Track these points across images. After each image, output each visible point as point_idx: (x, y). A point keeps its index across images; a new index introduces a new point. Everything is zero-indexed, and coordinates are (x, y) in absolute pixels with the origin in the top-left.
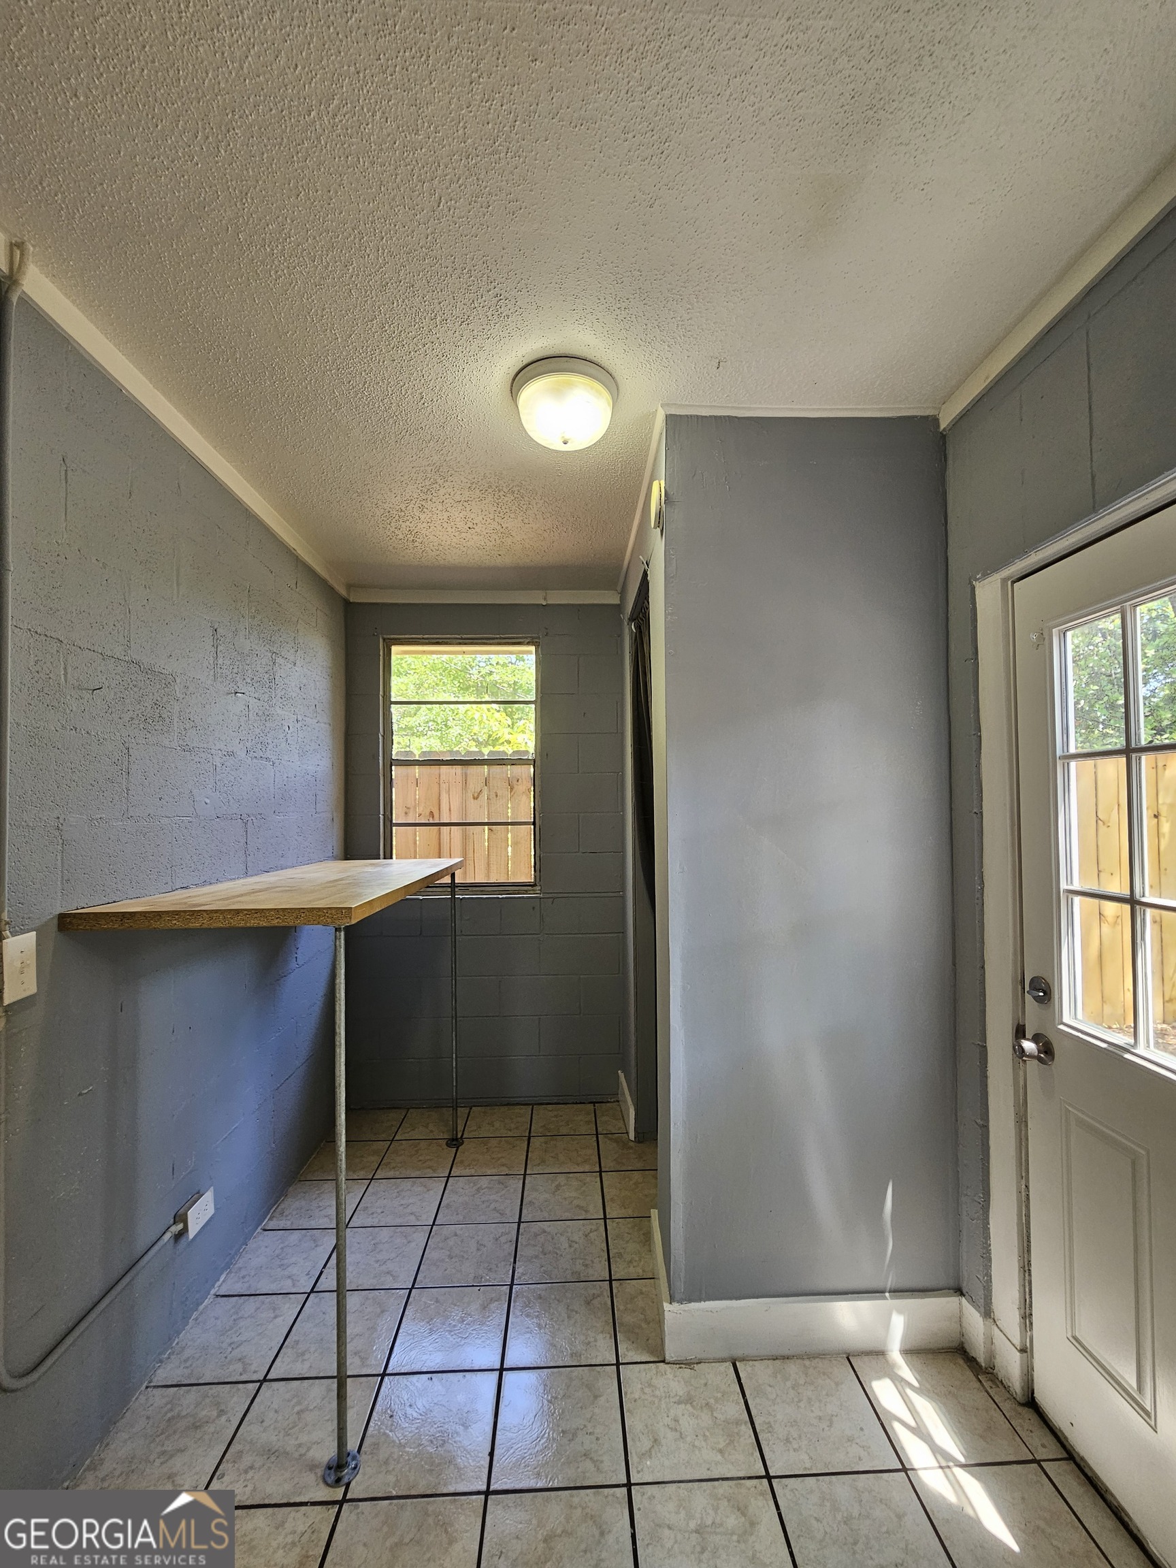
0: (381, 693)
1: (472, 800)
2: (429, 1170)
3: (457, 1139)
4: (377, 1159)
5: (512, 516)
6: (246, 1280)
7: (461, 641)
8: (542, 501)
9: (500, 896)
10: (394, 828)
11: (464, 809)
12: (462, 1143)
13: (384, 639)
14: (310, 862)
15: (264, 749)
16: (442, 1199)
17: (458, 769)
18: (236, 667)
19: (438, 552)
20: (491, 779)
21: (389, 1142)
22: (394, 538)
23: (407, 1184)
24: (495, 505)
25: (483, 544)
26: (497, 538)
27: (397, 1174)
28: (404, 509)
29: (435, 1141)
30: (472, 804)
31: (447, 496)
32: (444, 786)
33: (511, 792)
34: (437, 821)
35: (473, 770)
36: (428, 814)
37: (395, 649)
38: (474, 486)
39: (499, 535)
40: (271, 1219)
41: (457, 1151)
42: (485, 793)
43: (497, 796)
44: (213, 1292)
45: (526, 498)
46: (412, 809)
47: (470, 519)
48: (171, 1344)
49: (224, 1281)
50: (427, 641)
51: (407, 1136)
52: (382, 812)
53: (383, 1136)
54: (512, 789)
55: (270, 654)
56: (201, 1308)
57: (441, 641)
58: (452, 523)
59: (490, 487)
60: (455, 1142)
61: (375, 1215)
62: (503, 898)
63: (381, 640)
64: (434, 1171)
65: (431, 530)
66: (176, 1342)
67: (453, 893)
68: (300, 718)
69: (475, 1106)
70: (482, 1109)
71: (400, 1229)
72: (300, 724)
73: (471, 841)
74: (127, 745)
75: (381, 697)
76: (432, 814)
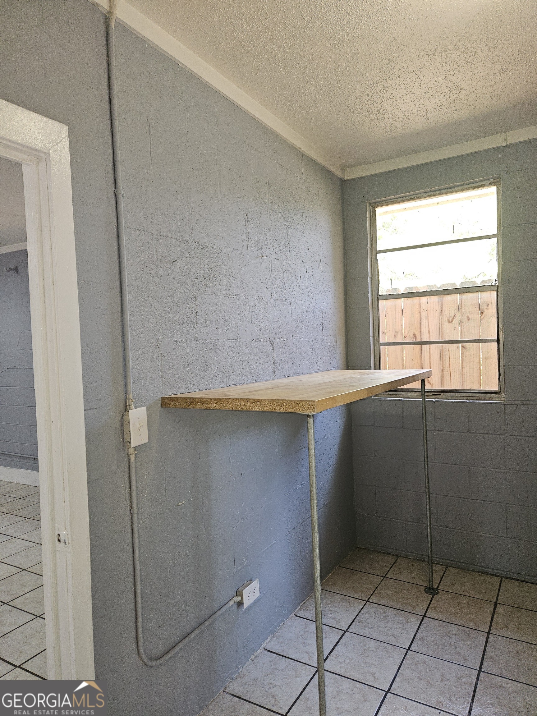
0: (369, 245)
1: (447, 324)
2: (409, 607)
3: (433, 589)
4: (372, 588)
5: (461, 70)
6: (282, 645)
7: (429, 194)
8: (487, 47)
9: (468, 401)
10: (381, 347)
11: (441, 331)
12: (438, 593)
13: (370, 204)
14: (319, 371)
15: (283, 294)
16: (417, 631)
17: (435, 299)
18: (261, 238)
19: (404, 123)
20: (463, 306)
21: (382, 578)
22: (367, 121)
23: (391, 612)
24: (444, 65)
25: (439, 104)
26: (452, 95)
27: (385, 603)
28: (370, 93)
29: (417, 586)
30: (446, 325)
31: (402, 70)
32: (423, 314)
33: (481, 315)
34: (419, 340)
35: (448, 298)
36: (412, 336)
37: (379, 210)
38: (422, 53)
39: (453, 91)
40: (300, 609)
41: (432, 598)
42: (458, 318)
43: (468, 320)
44: (263, 646)
45: (472, 49)
46: (399, 333)
47: (424, 85)
48: (238, 670)
49: (270, 641)
50: (403, 199)
51: (396, 577)
52: (371, 335)
53: (378, 572)
54: (482, 313)
55: (285, 227)
56: (256, 654)
57: (413, 197)
58: (410, 94)
59: (436, 50)
60: (432, 591)
61: (367, 628)
62: (470, 403)
63: (368, 205)
64: (414, 608)
65: (394, 105)
66: (240, 670)
67: (424, 397)
68: (308, 270)
69: (450, 566)
70: (456, 571)
71: (383, 644)
72: (309, 274)
73: (447, 357)
74: (194, 295)
75: (368, 249)
76: (414, 336)
